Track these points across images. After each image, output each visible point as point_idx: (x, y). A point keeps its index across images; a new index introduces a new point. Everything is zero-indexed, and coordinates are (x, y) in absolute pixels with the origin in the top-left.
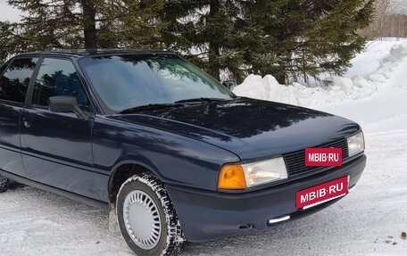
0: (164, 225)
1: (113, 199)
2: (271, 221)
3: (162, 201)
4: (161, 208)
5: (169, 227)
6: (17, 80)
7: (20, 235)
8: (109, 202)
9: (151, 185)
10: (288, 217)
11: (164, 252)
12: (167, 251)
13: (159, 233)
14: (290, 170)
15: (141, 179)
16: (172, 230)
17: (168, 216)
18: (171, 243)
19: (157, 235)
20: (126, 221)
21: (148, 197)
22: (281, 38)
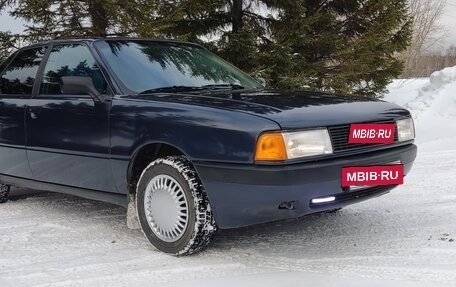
0: (192, 211)
1: (132, 190)
2: (315, 201)
3: (190, 183)
4: (189, 191)
5: (198, 212)
6: (17, 81)
7: (24, 237)
8: (128, 193)
9: (177, 167)
10: (333, 199)
11: (192, 242)
12: (195, 241)
13: (186, 221)
14: (335, 144)
15: (166, 162)
16: (201, 216)
17: (196, 200)
18: (200, 231)
19: (183, 223)
20: (147, 213)
21: (173, 180)
22: (310, 60)
